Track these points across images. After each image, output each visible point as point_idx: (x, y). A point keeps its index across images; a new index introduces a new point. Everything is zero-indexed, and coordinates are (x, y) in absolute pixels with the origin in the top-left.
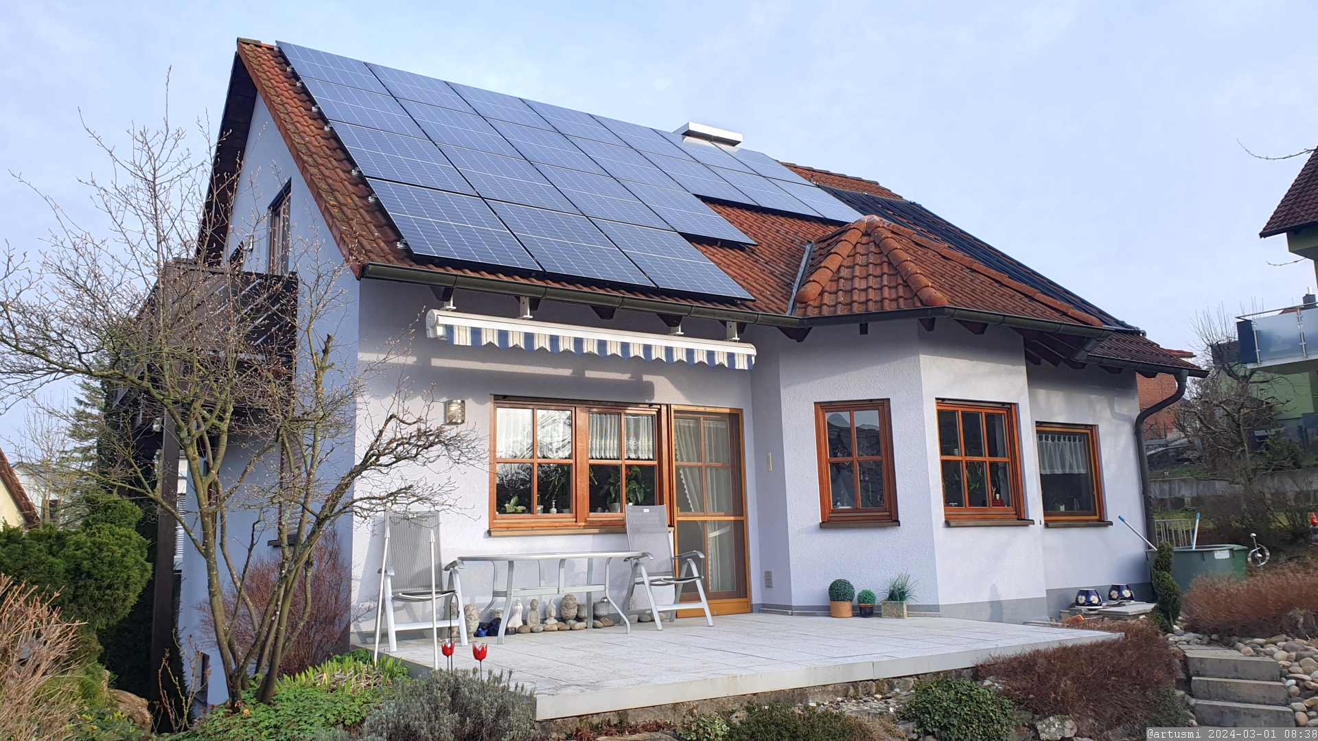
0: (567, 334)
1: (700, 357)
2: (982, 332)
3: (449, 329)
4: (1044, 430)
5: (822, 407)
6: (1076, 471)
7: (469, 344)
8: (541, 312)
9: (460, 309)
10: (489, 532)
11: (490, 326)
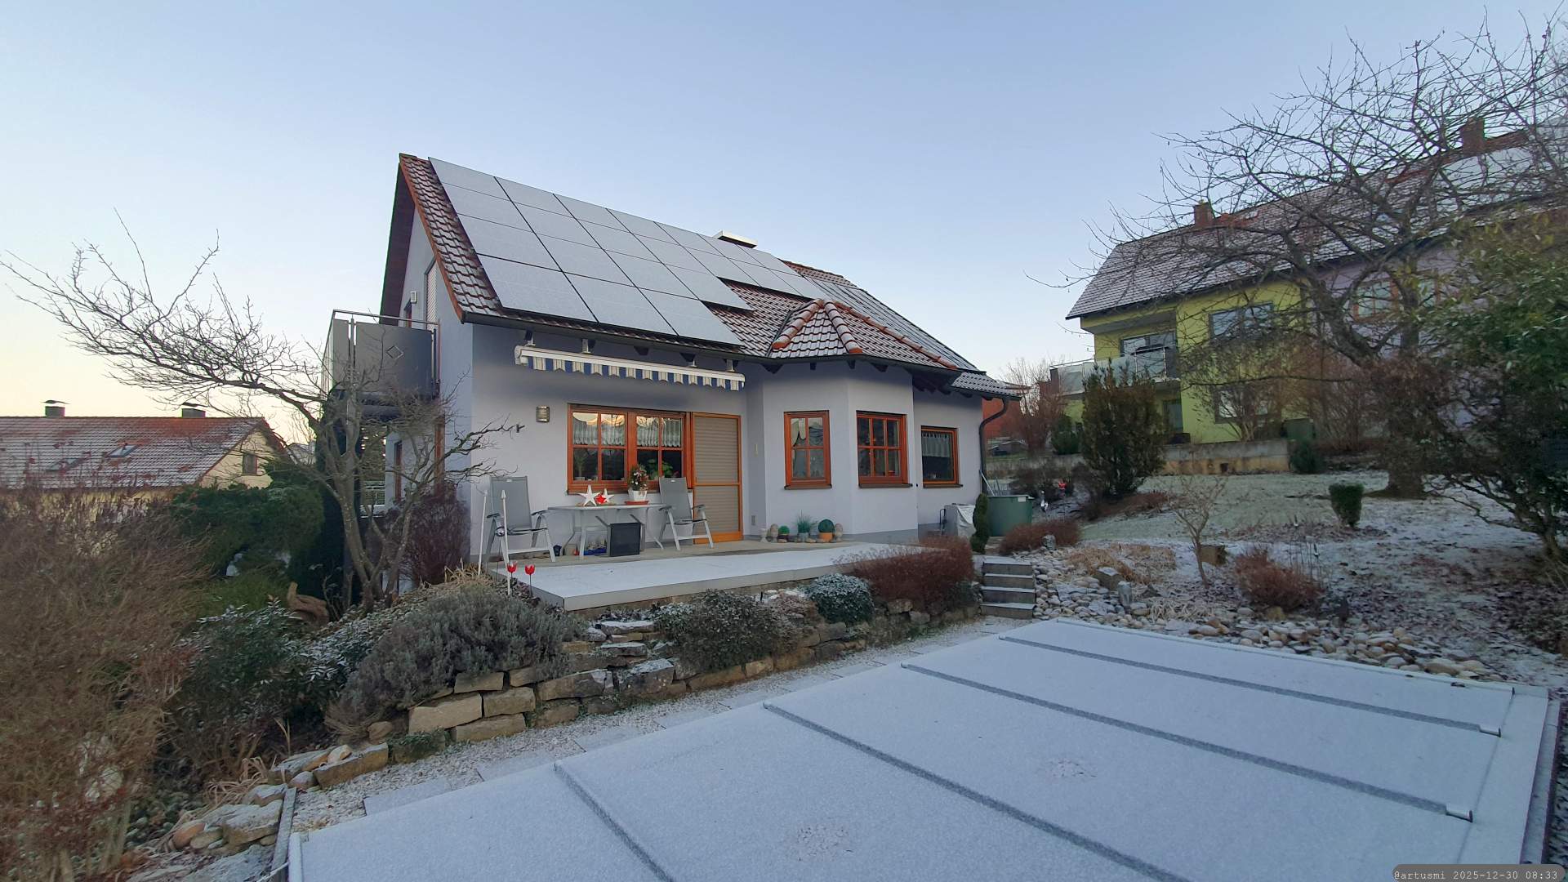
0: (615, 364)
1: (707, 382)
2: (884, 371)
3: (530, 359)
4: (927, 432)
5: (790, 415)
6: (943, 456)
7: (544, 369)
8: (596, 349)
9: (539, 345)
10: (568, 492)
11: (560, 358)
